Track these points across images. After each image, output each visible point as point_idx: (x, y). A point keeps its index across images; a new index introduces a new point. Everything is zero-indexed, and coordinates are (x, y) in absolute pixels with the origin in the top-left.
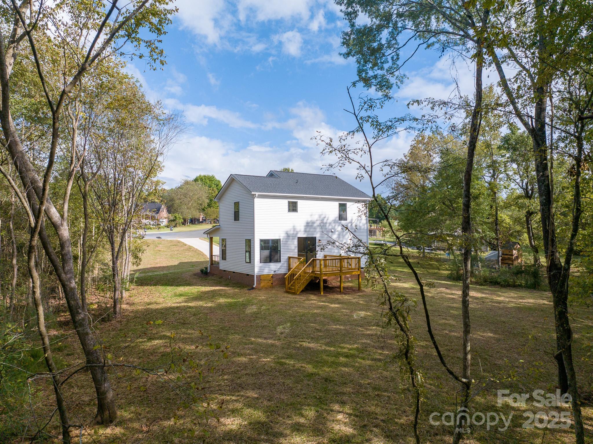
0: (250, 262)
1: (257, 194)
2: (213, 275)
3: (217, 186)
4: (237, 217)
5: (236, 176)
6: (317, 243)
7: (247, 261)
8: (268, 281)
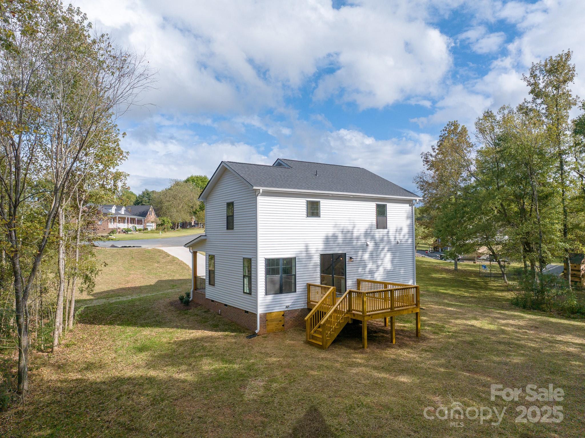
0: (250, 294)
1: (261, 189)
2: (197, 305)
4: (230, 225)
5: (229, 164)
6: (347, 262)
7: (245, 291)
8: (277, 322)
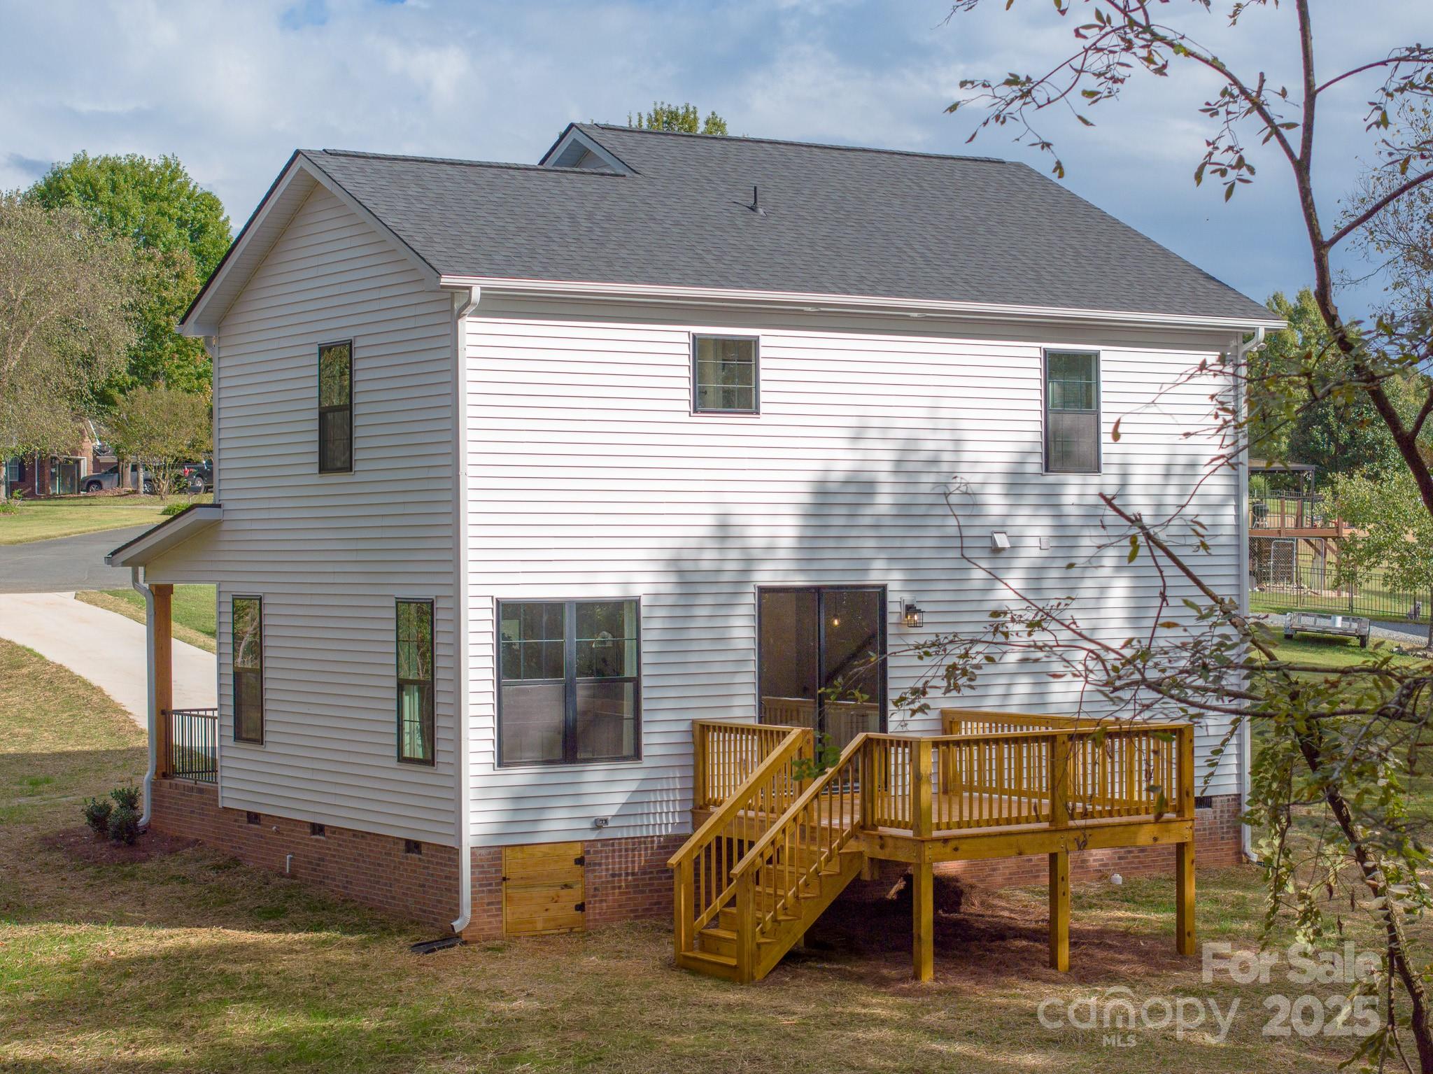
0: (429, 761)
1: (478, 287)
2: (174, 845)
3: (199, 231)
4: (335, 448)
5: (330, 165)
6: (890, 630)
7: (407, 754)
8: (552, 892)
